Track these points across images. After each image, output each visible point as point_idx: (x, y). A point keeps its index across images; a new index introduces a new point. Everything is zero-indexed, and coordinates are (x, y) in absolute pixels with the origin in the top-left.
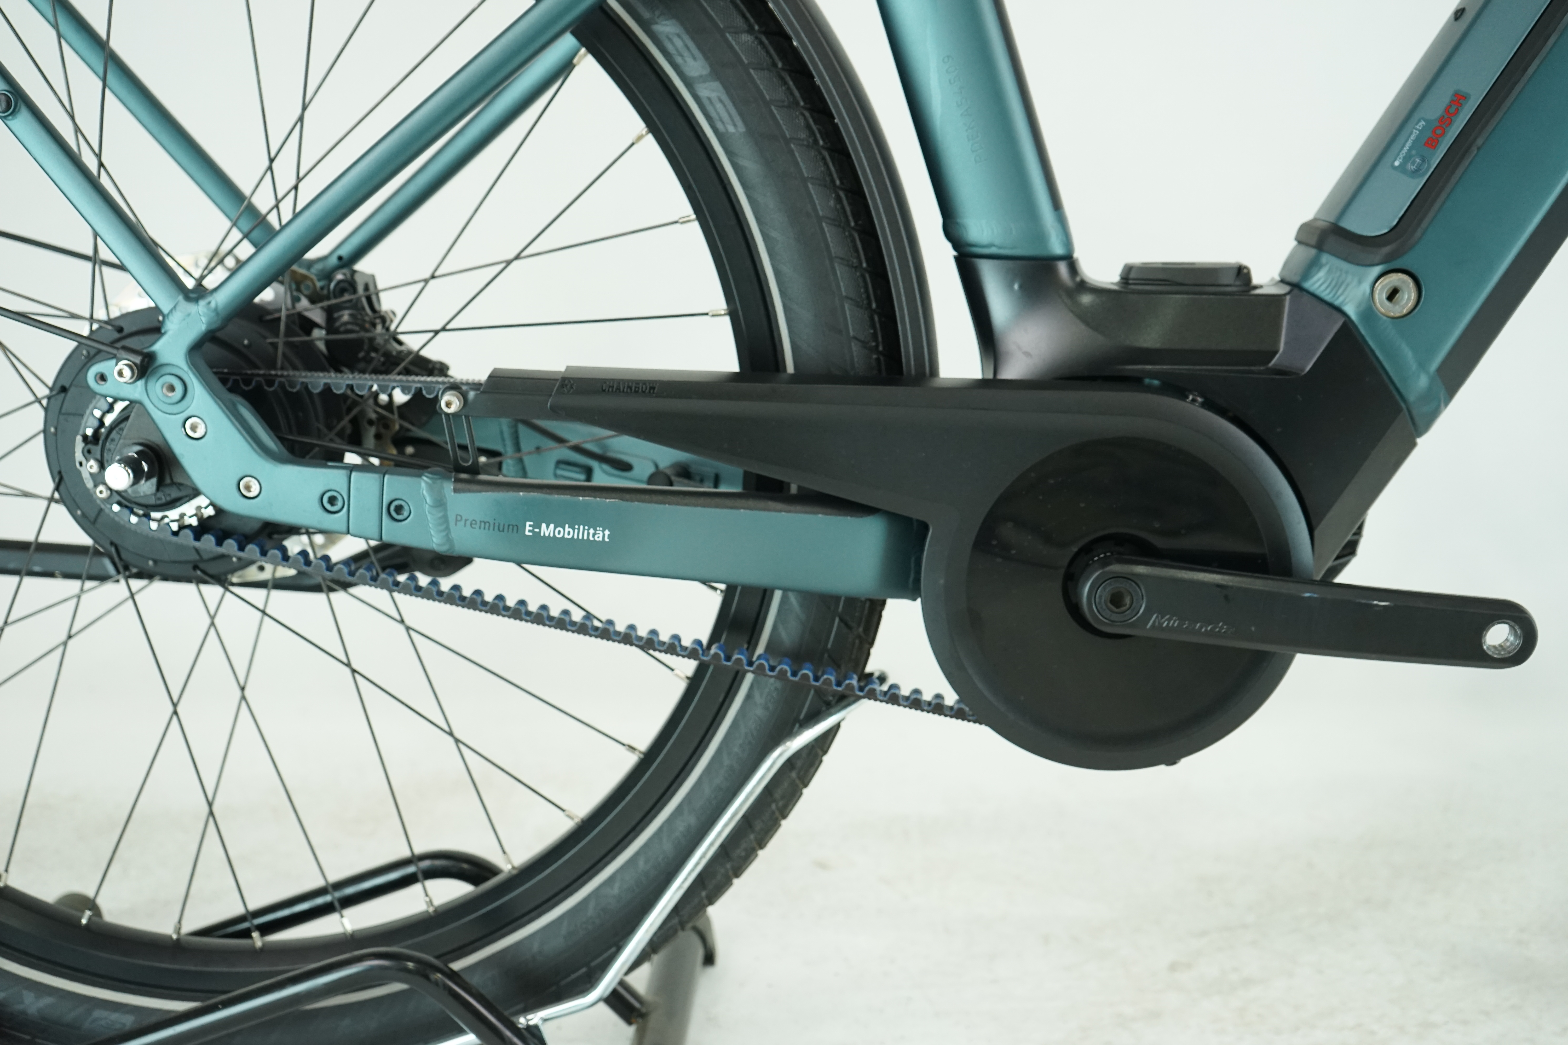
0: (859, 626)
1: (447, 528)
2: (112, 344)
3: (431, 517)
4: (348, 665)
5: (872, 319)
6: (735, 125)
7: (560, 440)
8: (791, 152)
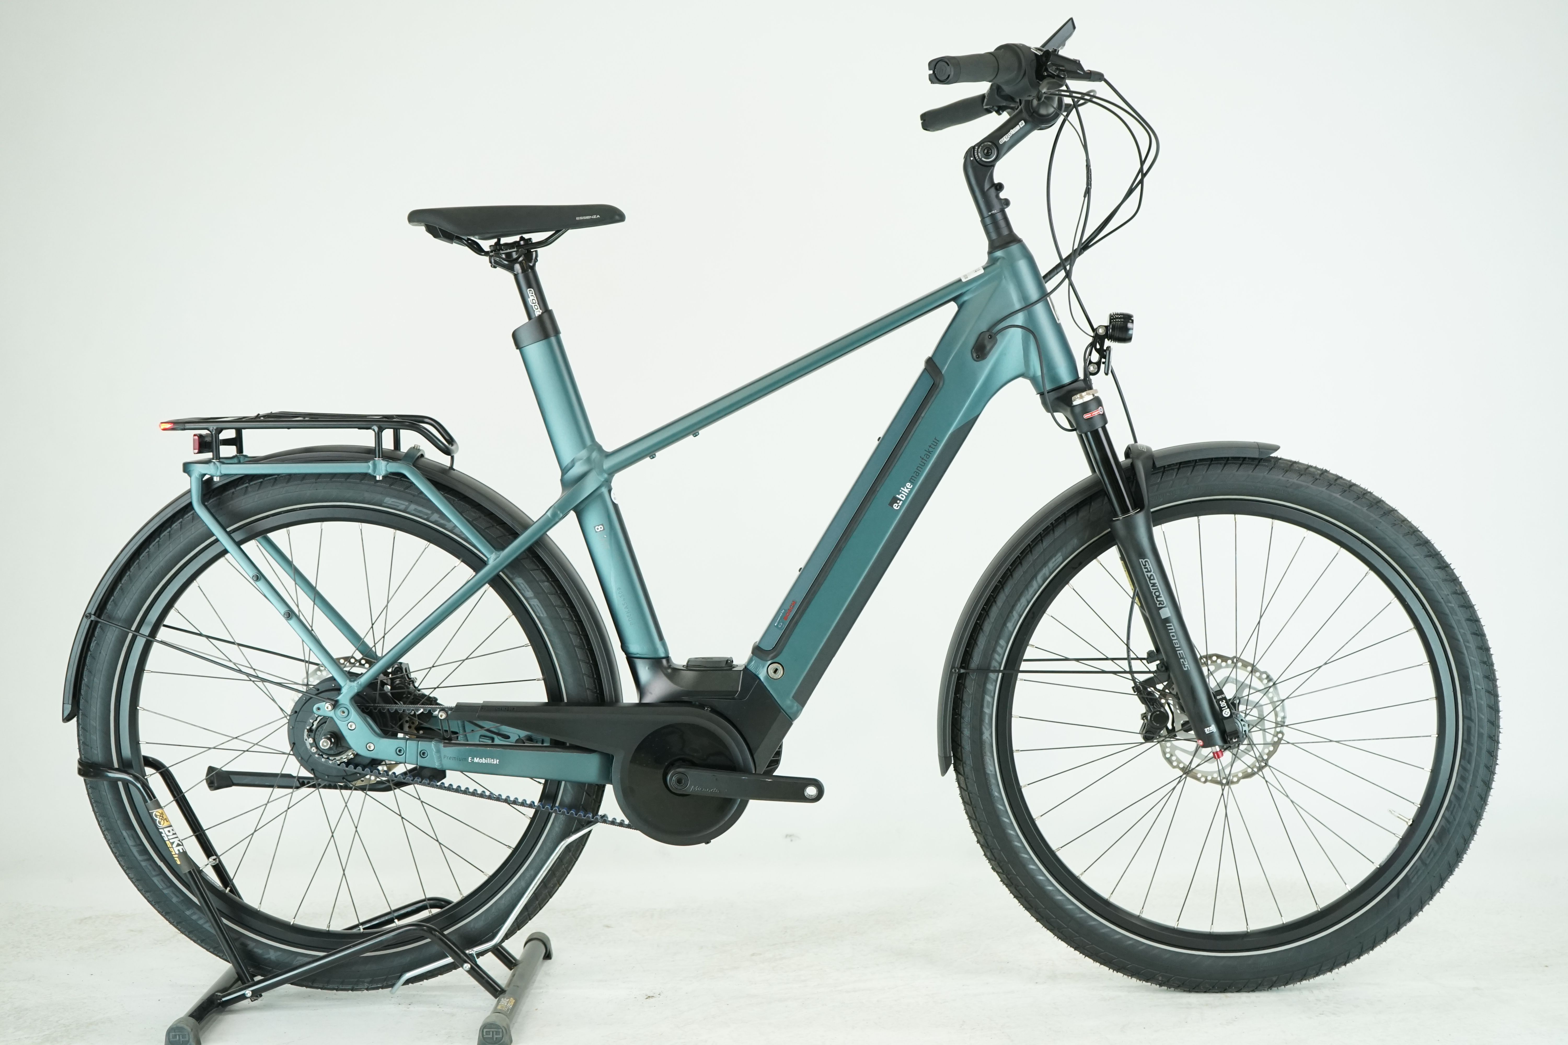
0: (593, 795)
1: (441, 760)
2: (317, 695)
3: (435, 756)
4: (400, 815)
5: (594, 682)
6: (543, 614)
7: (482, 727)
8: (563, 623)
